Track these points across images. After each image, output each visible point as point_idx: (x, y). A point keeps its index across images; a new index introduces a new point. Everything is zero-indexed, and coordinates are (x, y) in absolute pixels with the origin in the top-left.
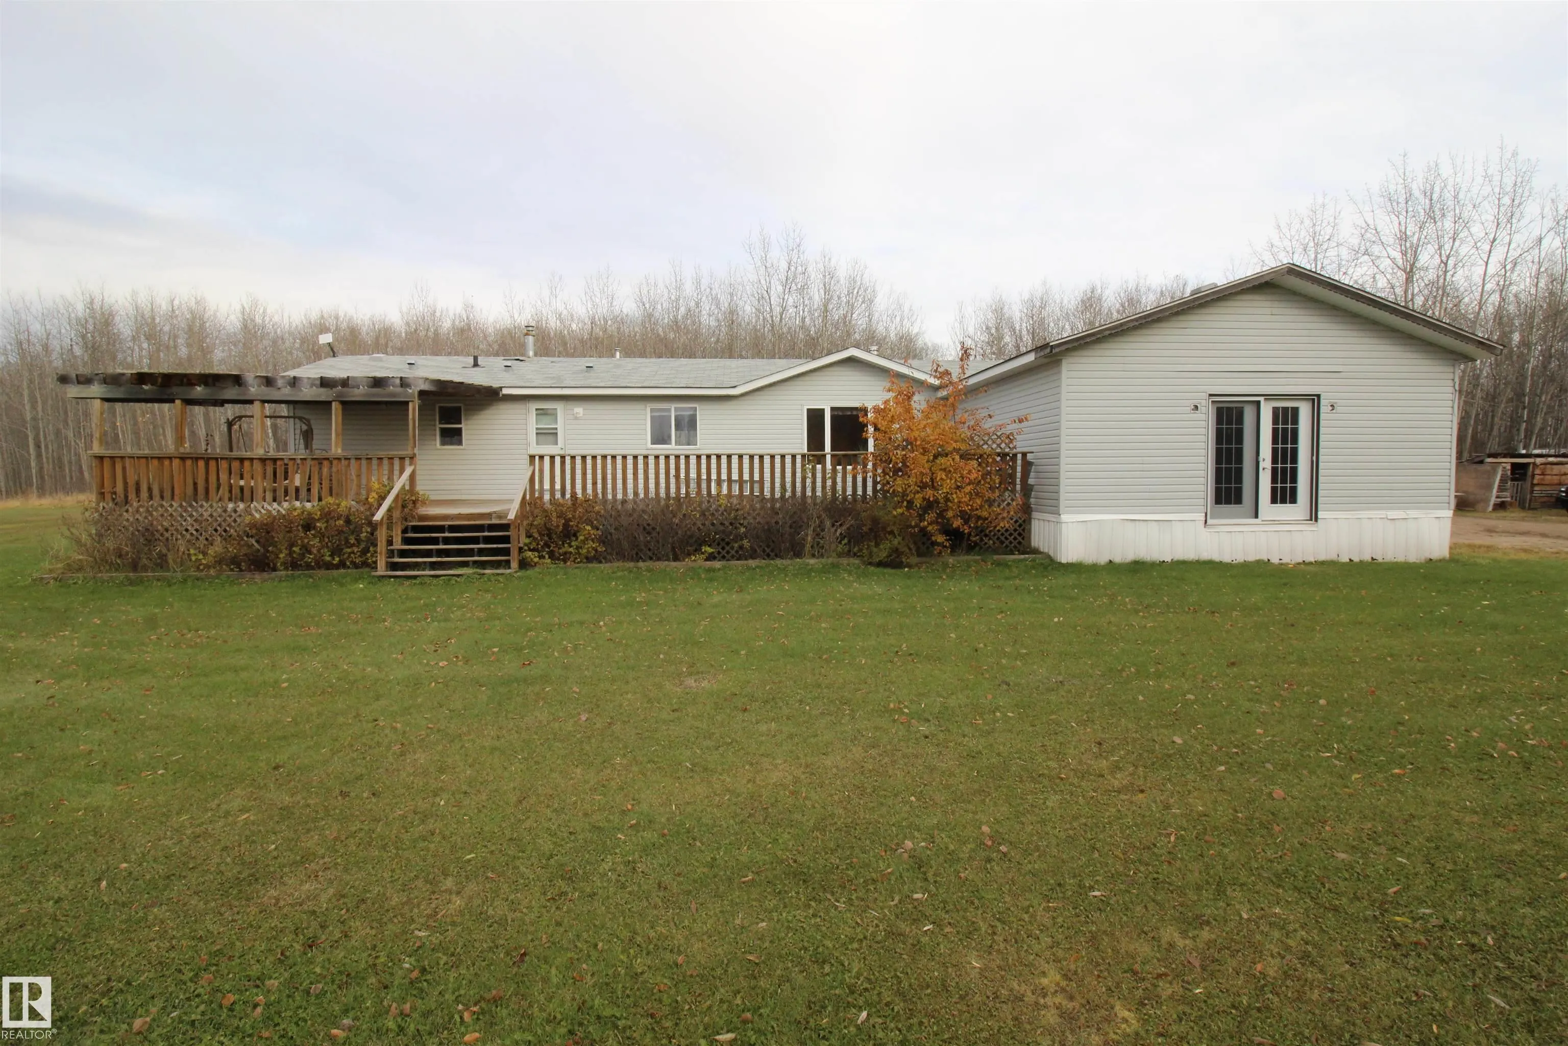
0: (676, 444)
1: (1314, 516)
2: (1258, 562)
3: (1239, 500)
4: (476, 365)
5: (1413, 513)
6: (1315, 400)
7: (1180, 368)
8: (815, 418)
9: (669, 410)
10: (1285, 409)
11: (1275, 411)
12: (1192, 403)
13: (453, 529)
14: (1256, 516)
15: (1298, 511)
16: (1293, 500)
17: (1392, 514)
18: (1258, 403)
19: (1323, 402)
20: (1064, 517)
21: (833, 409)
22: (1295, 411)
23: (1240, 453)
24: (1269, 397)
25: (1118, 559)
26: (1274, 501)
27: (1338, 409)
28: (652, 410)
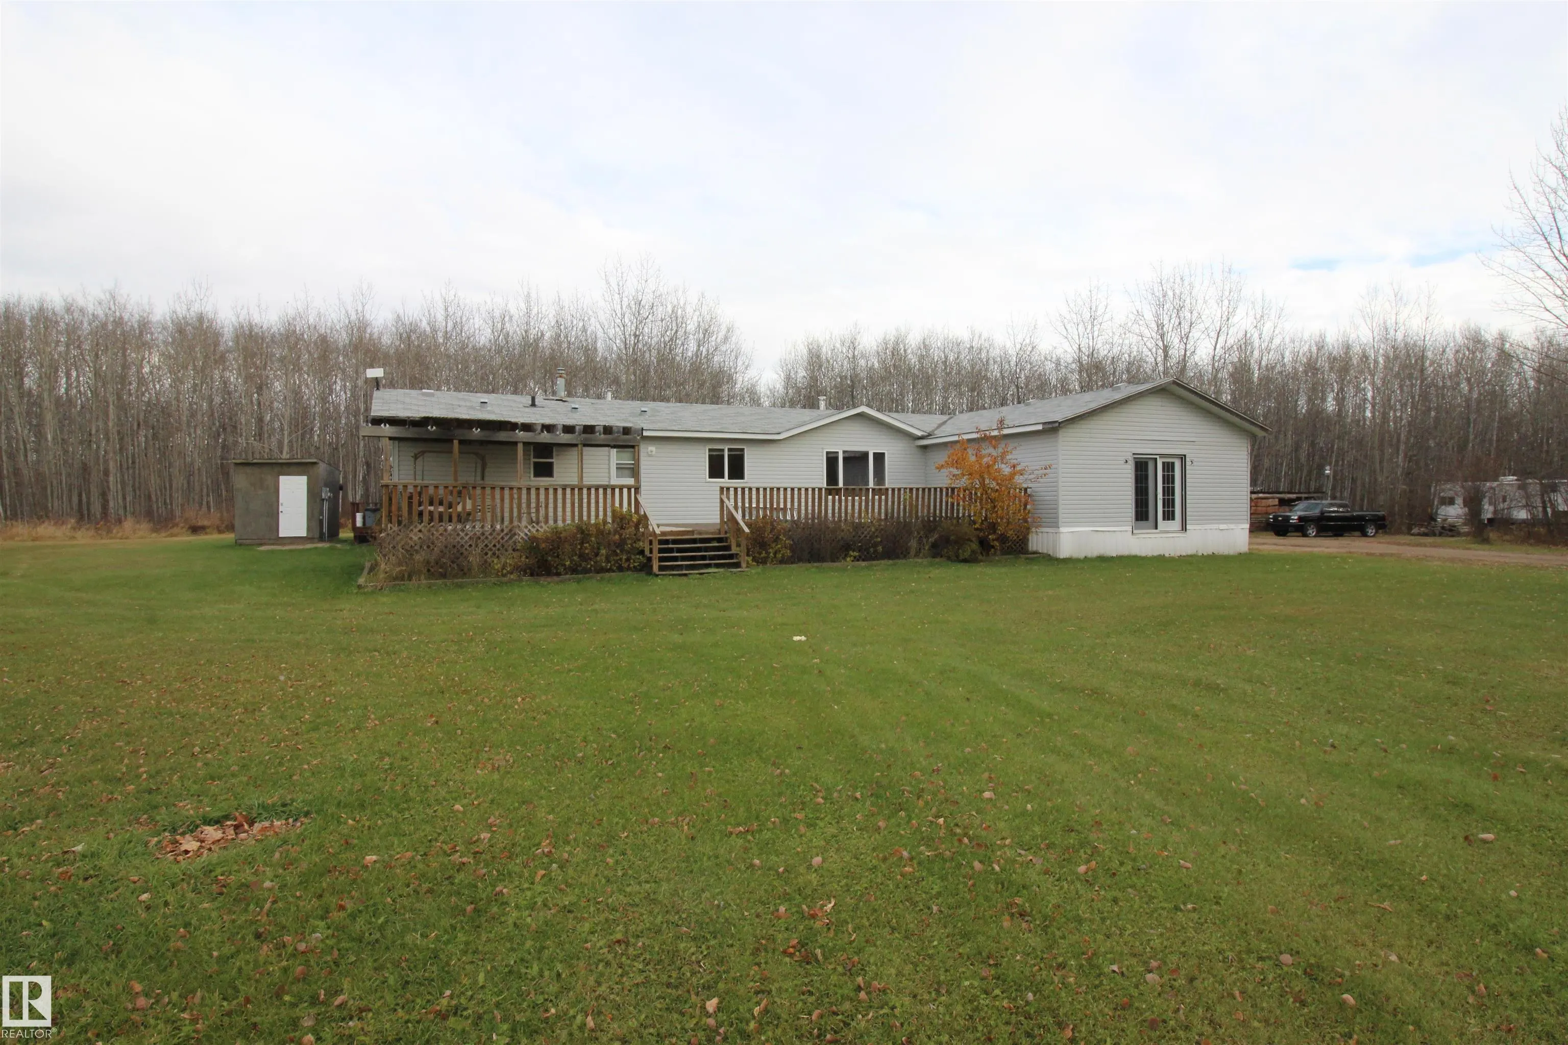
0: (729, 478)
1: (1184, 528)
2: (1160, 555)
3: (1147, 519)
4: (533, 404)
5: (1232, 526)
6: (1183, 458)
7: (1114, 436)
8: (832, 460)
9: (723, 450)
10: (1168, 463)
11: (1164, 463)
12: (1123, 459)
13: (675, 542)
14: (1156, 528)
15: (1176, 524)
16: (1173, 519)
17: (1222, 527)
18: (1156, 459)
19: (1188, 459)
20: (1062, 530)
21: (844, 452)
22: (1173, 464)
23: (1147, 488)
24: (1162, 456)
25: (1089, 555)
26: (1164, 519)
27: (1195, 463)
28: (710, 450)
